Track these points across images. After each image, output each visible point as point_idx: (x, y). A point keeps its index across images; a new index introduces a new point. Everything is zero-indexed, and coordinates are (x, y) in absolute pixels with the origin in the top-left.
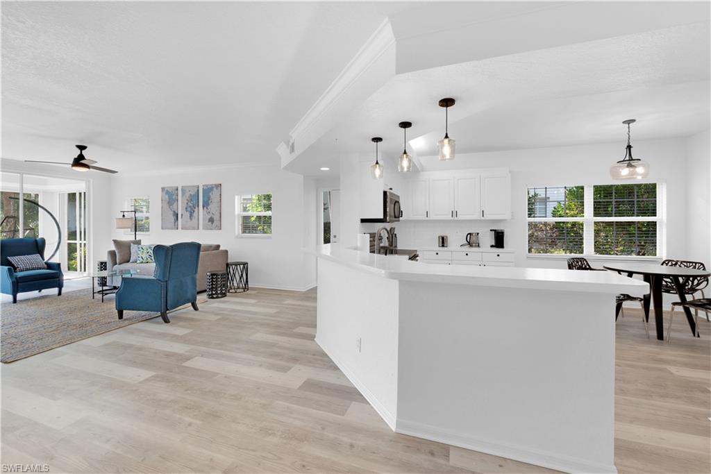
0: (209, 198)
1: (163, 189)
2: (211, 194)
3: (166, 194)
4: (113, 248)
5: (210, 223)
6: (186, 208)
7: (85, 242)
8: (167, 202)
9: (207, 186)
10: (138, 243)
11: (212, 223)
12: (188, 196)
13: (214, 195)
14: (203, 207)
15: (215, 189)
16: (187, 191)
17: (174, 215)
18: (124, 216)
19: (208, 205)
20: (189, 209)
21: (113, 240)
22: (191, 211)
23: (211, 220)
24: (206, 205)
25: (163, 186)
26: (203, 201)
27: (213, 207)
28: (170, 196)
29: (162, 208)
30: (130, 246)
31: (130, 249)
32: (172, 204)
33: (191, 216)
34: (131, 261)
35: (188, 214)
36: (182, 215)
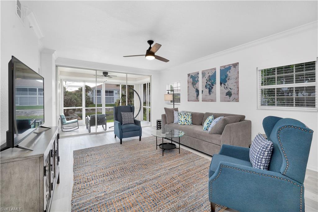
0: (226, 76)
1: (189, 75)
2: (228, 73)
3: (191, 78)
4: (164, 113)
5: (228, 96)
6: (206, 86)
7: (150, 107)
8: (191, 83)
9: (224, 67)
10: (177, 110)
11: (230, 97)
12: (207, 78)
13: (231, 74)
14: (221, 84)
15: (232, 68)
16: (207, 73)
17: (196, 92)
18: (168, 93)
19: (226, 81)
20: (208, 86)
21: (164, 108)
22: (210, 87)
23: (229, 94)
24: (223, 82)
25: (188, 73)
26: (221, 79)
27: (230, 84)
28: (193, 79)
29: (188, 87)
30: (173, 112)
31: (173, 114)
32: (195, 84)
33: (210, 92)
34: (174, 123)
35: (207, 90)
36: (202, 91)
